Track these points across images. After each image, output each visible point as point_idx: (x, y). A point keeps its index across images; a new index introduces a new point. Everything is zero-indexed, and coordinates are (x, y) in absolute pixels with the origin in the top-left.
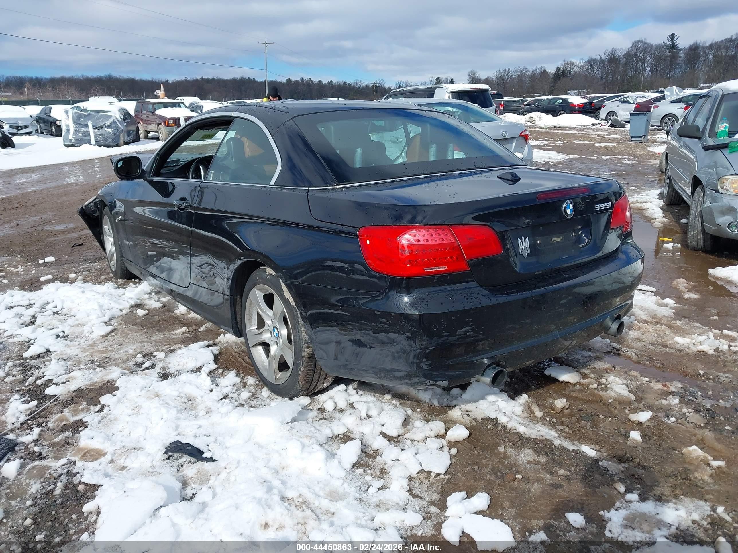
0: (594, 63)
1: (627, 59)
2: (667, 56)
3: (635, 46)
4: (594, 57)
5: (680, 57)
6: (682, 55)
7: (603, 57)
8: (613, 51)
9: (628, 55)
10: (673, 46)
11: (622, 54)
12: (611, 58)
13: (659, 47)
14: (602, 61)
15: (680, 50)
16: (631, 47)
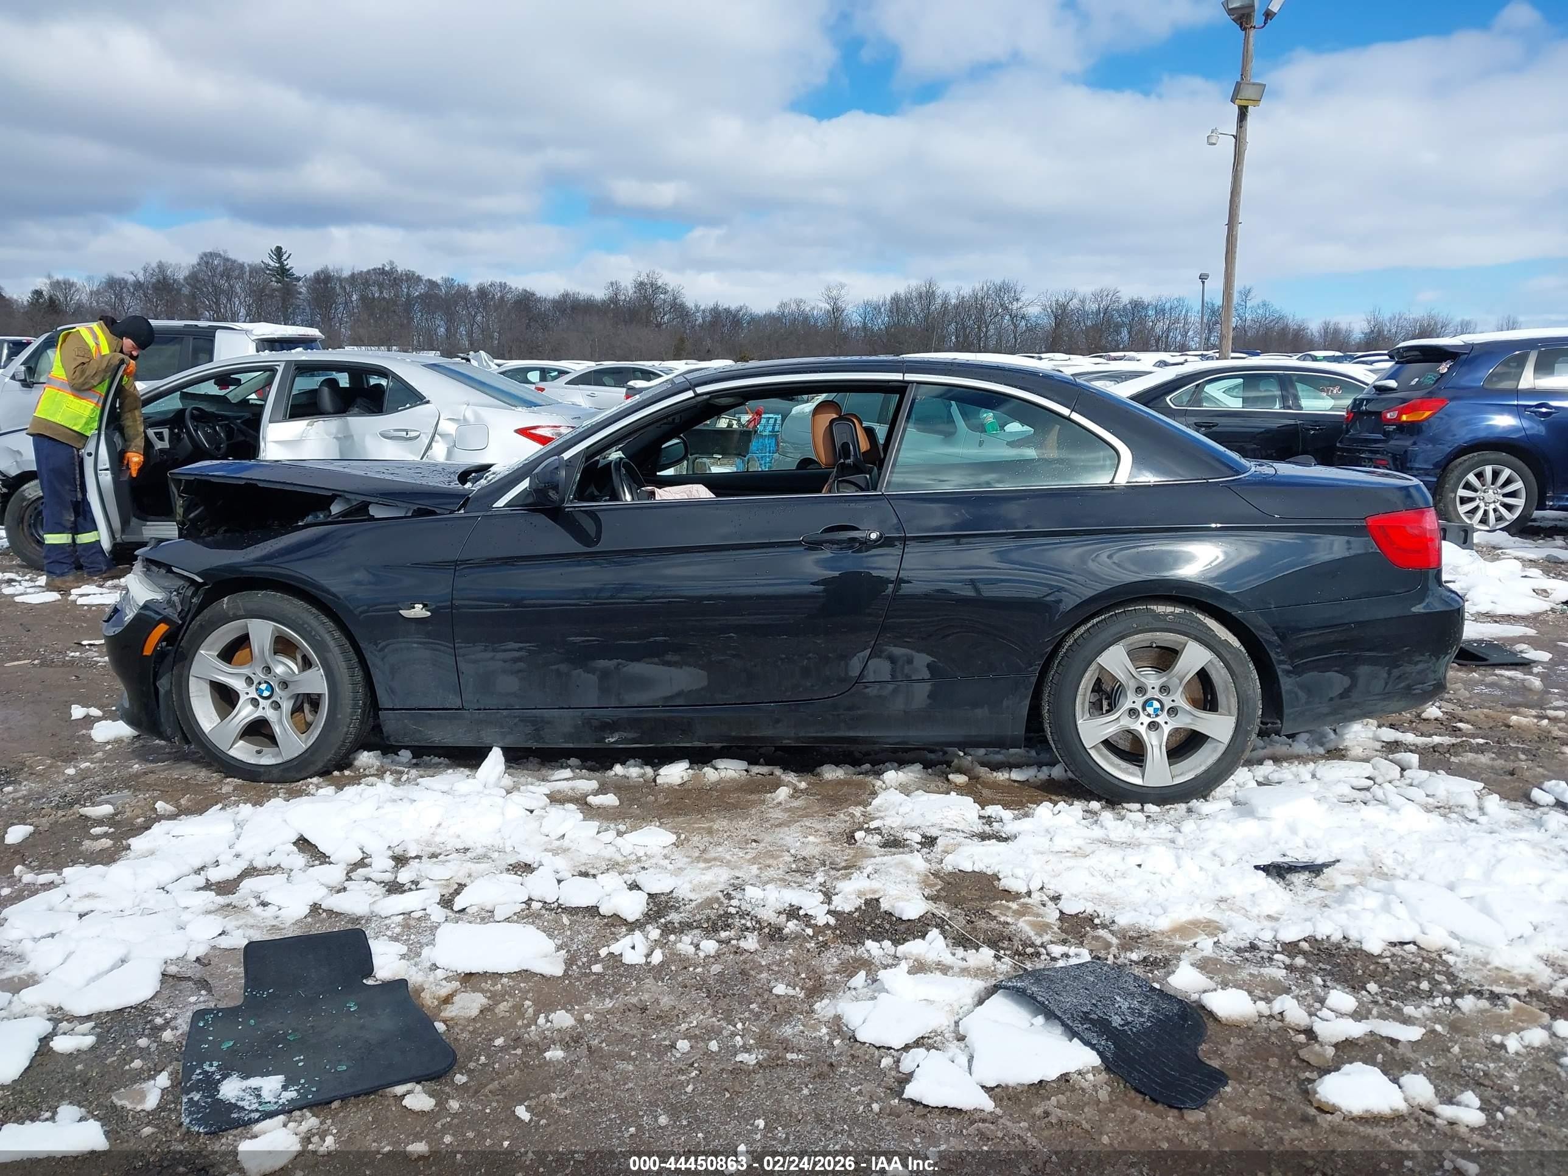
0: (122, 289)
1: (193, 286)
2: (274, 290)
3: (207, 263)
4: (119, 274)
5: (300, 293)
6: (303, 290)
7: (141, 278)
8: (161, 267)
9: (193, 278)
10: (283, 272)
11: (181, 276)
12: (159, 281)
13: (255, 271)
14: (138, 285)
15: (298, 279)
16: (199, 264)
